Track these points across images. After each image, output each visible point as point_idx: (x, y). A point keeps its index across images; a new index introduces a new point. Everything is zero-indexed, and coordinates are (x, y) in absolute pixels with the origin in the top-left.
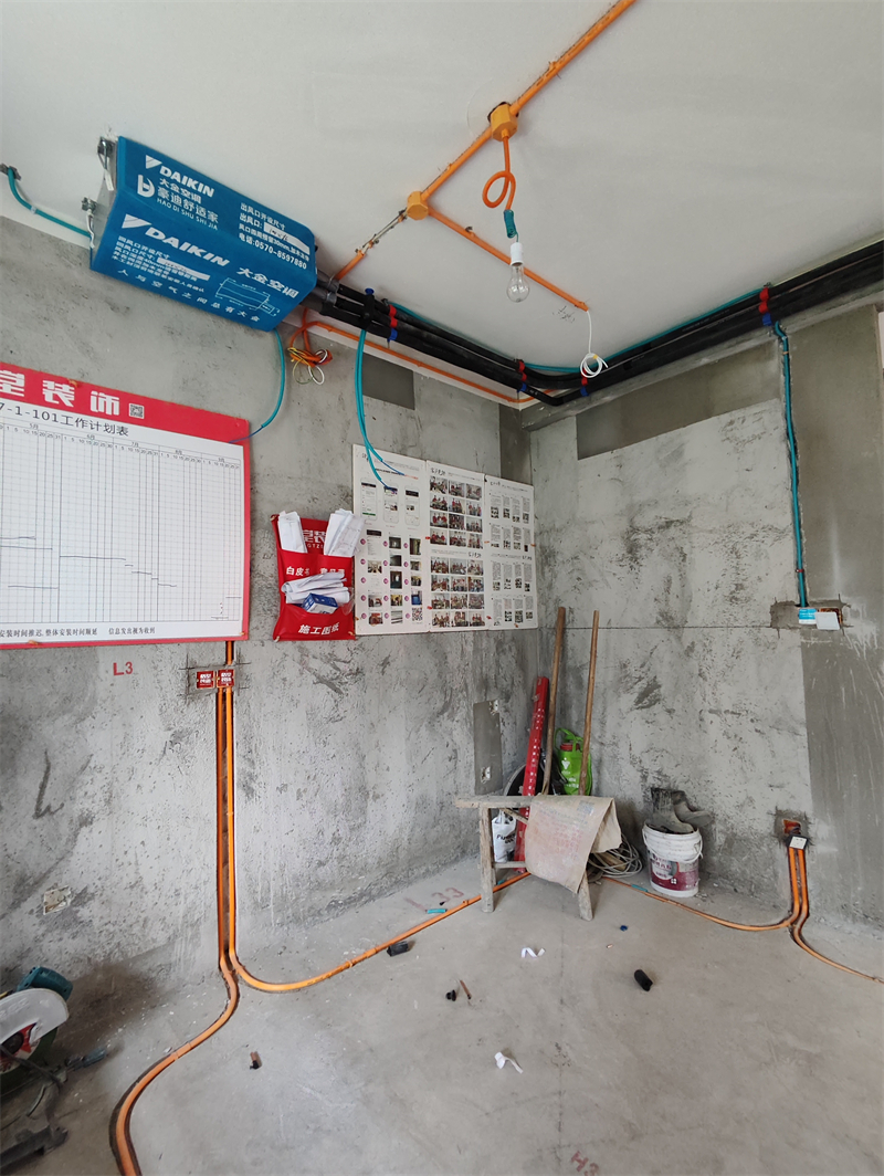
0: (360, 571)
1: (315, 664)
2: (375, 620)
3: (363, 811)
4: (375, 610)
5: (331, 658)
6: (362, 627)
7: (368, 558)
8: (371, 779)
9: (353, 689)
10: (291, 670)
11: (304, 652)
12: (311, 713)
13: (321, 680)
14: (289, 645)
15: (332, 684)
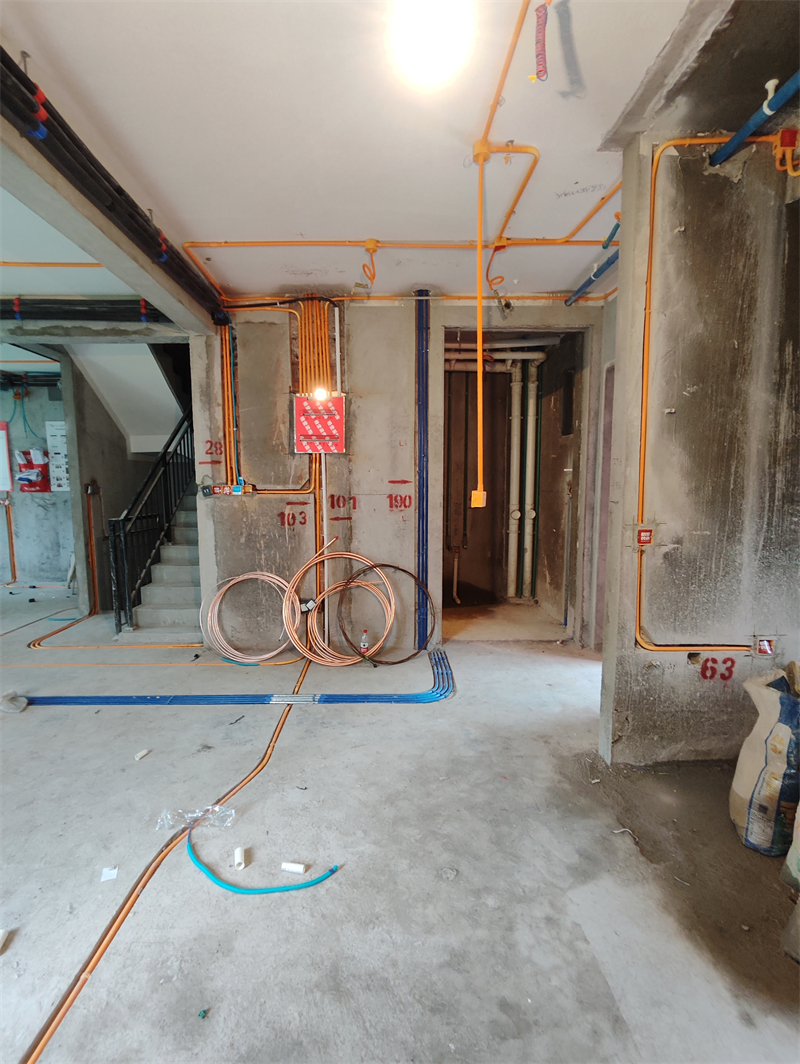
0: (52, 468)
1: (37, 500)
2: (59, 486)
3: (59, 551)
4: (59, 482)
5: (43, 499)
6: (54, 488)
7: (55, 463)
8: (61, 541)
9: (52, 509)
10: (29, 501)
11: (33, 496)
12: (37, 516)
13: (40, 506)
14: (26, 493)
15: (44, 507)
